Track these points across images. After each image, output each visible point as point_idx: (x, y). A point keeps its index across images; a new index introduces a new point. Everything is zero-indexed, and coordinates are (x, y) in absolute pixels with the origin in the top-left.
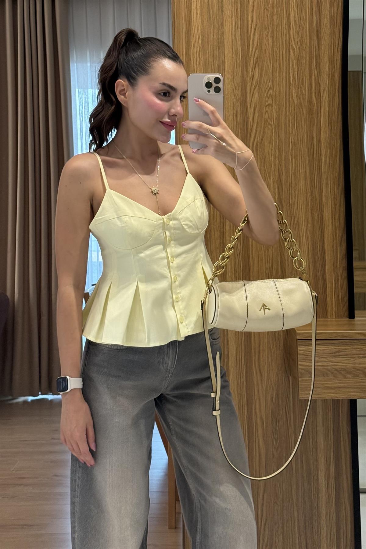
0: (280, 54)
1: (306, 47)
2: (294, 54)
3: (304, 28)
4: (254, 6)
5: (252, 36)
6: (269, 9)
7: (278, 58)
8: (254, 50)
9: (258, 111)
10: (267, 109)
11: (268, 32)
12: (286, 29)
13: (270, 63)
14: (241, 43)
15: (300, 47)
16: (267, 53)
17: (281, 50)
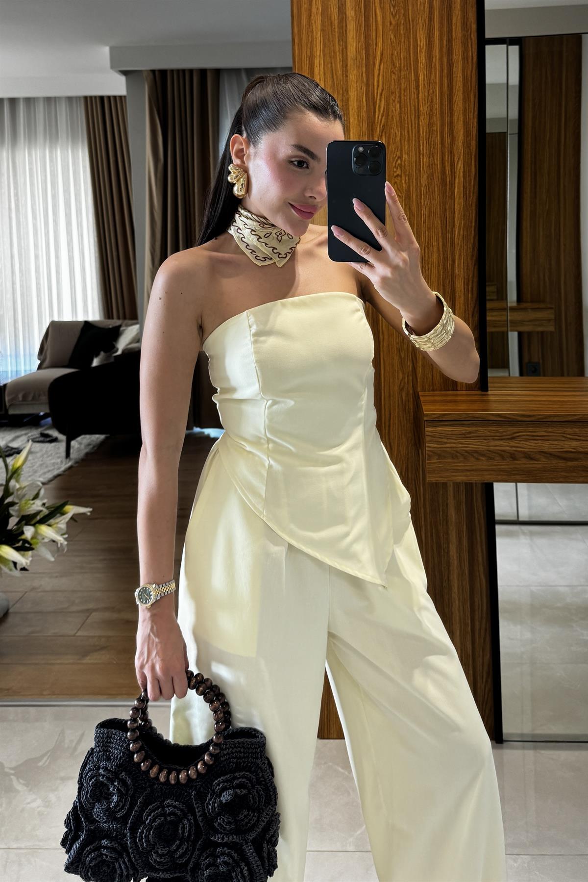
0: (408, 121)
1: (436, 114)
2: (424, 121)
3: (434, 92)
4: (379, 69)
5: (378, 102)
6: (396, 73)
7: (406, 125)
8: (380, 118)
10: (397, 181)
12: (414, 93)
13: (398, 131)
14: (366, 109)
15: (429, 114)
16: (395, 119)
17: (409, 117)
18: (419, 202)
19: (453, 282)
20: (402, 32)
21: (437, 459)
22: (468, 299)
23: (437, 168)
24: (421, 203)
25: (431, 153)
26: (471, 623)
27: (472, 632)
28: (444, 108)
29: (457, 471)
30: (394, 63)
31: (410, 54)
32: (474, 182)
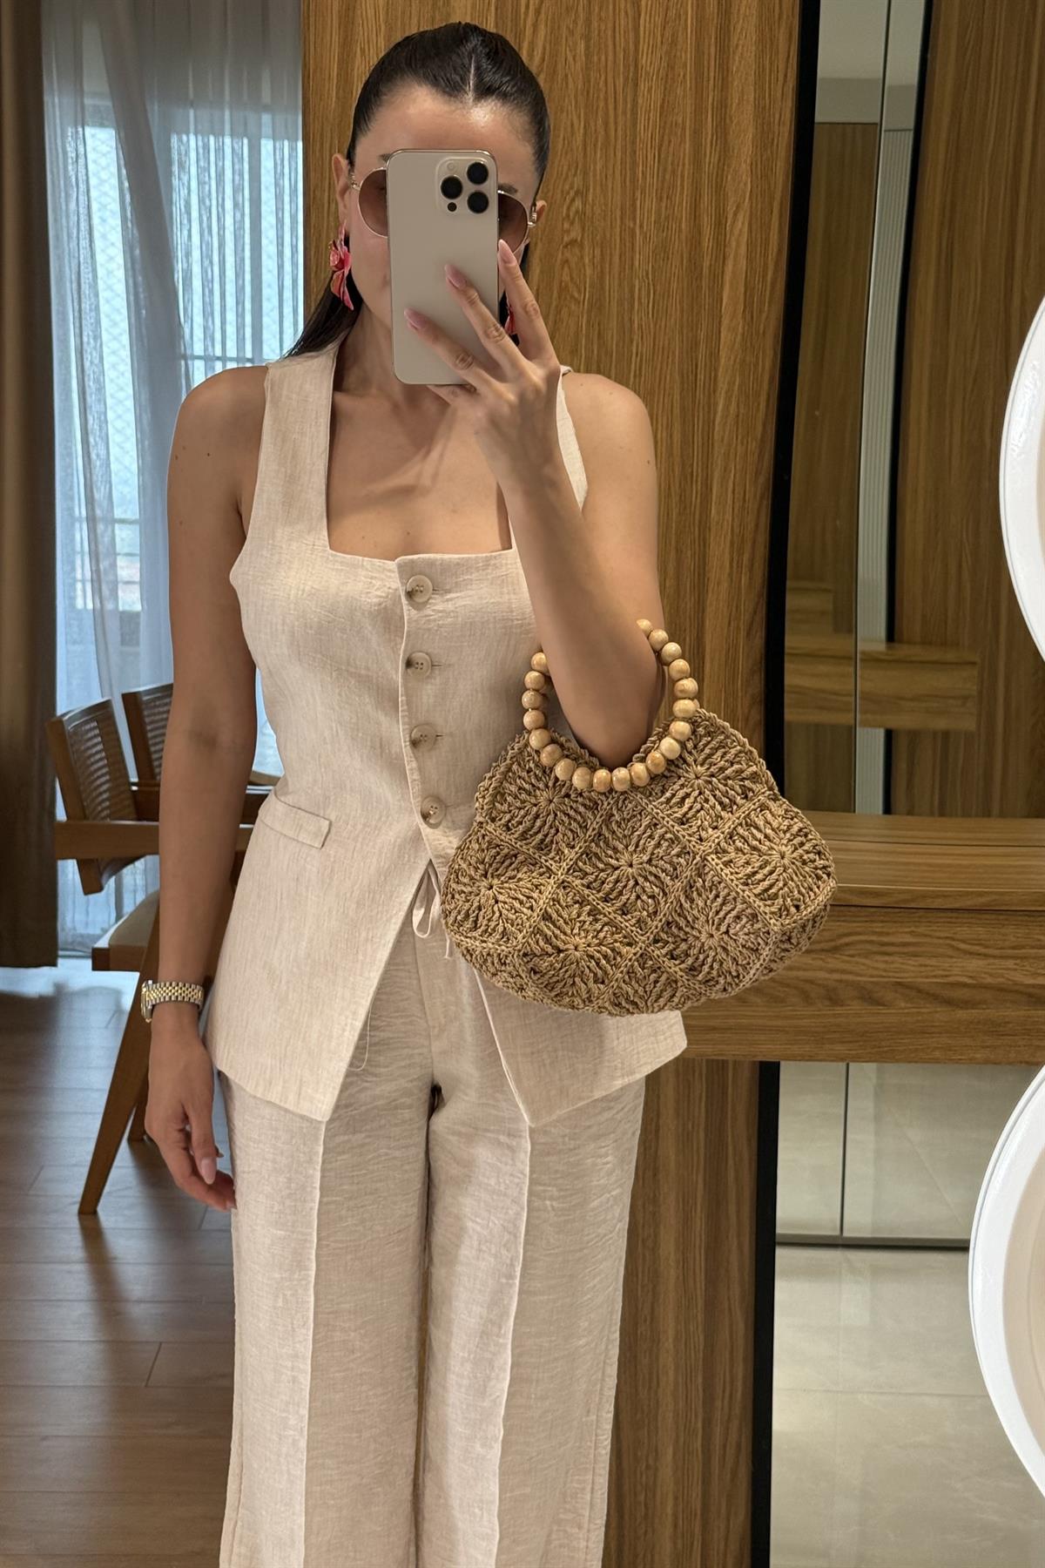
0: (606, 92)
1: (684, 76)
2: (649, 95)
3: (680, 15)
5: (529, 32)
7: (602, 104)
9: (541, 260)
10: (568, 255)
12: (626, 13)
13: (579, 117)
15: (666, 77)
16: (571, 85)
17: (610, 80)
18: (626, 319)
19: (704, 542)
22: (739, 588)
23: (680, 231)
24: (631, 321)
25: (666, 185)
27: (703, 1452)
28: (706, 63)
32: (776, 271)
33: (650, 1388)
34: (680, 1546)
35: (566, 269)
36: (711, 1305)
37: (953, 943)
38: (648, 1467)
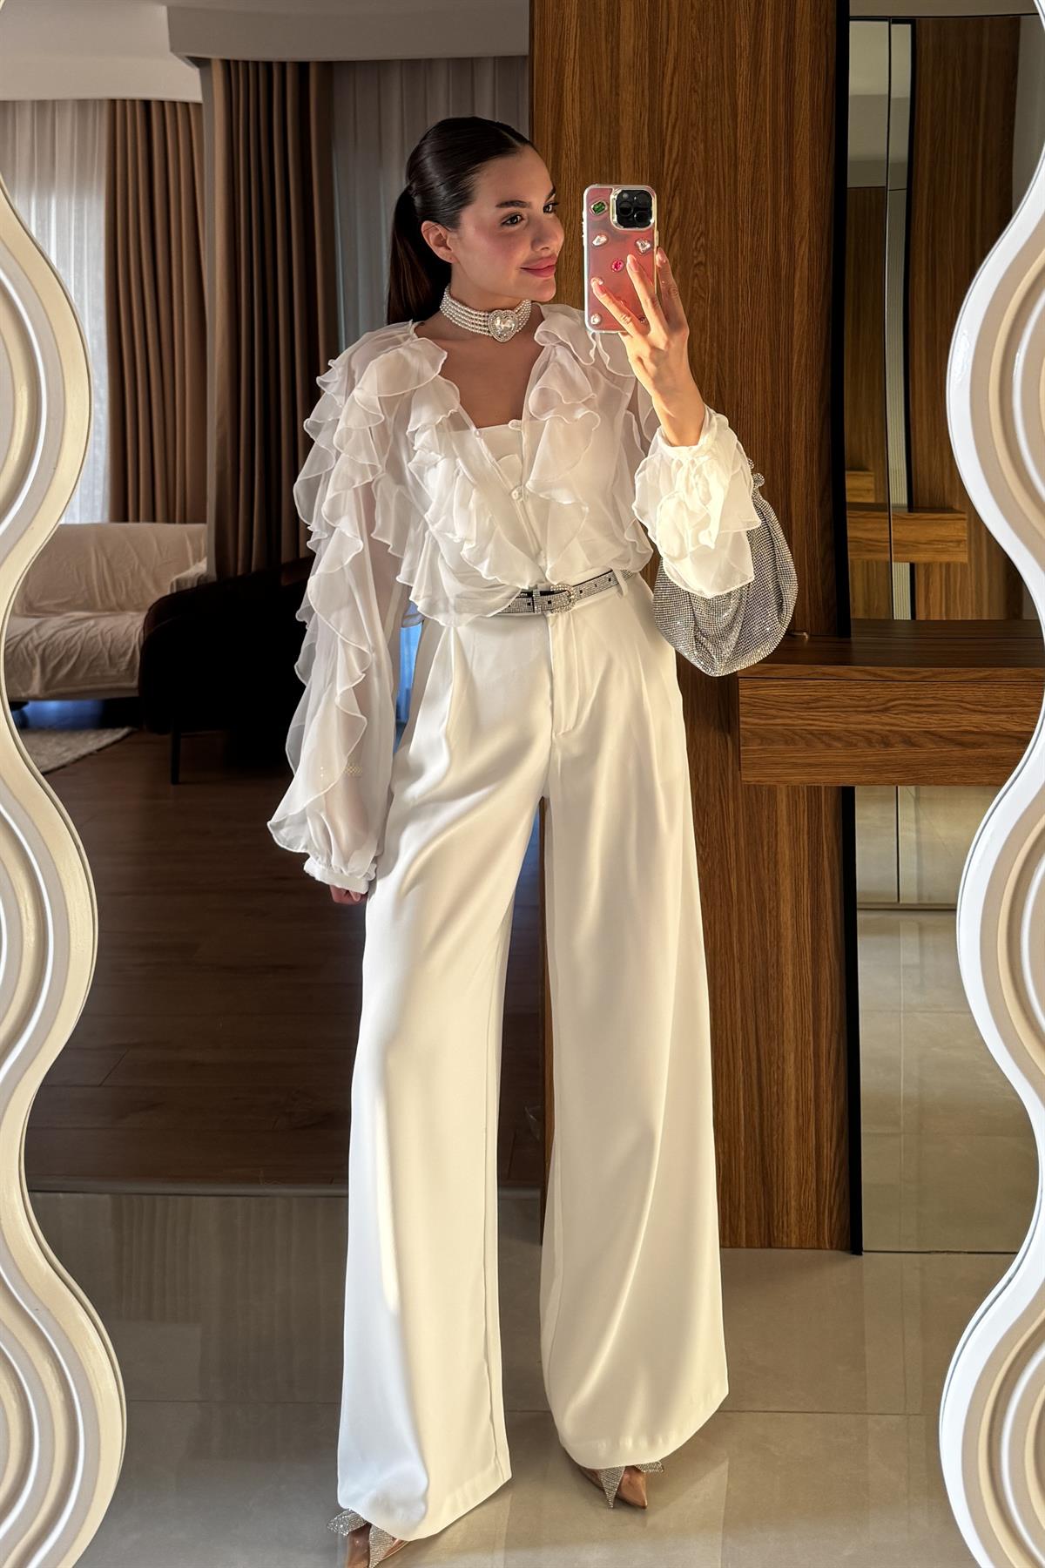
0: (718, 175)
1: (766, 163)
2: (745, 174)
3: (762, 125)
4: (672, 84)
5: (669, 139)
6: (700, 91)
7: (716, 180)
8: (671, 166)
10: (698, 272)
11: (697, 133)
12: (729, 127)
13: (702, 189)
14: (649, 151)
15: (755, 162)
16: (696, 169)
17: (721, 166)
18: (733, 309)
20: (711, 22)
21: (760, 745)
22: (813, 475)
23: (766, 254)
24: (737, 310)
25: (757, 227)
26: (814, 1038)
27: (814, 1056)
28: (779, 153)
29: (795, 765)
30: (696, 73)
31: (723, 59)
32: (826, 274)
33: (778, 1012)
34: (801, 1121)
35: (696, 281)
36: (816, 952)
37: (962, 704)
38: (778, 1067)
